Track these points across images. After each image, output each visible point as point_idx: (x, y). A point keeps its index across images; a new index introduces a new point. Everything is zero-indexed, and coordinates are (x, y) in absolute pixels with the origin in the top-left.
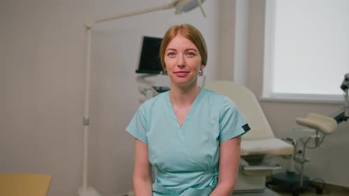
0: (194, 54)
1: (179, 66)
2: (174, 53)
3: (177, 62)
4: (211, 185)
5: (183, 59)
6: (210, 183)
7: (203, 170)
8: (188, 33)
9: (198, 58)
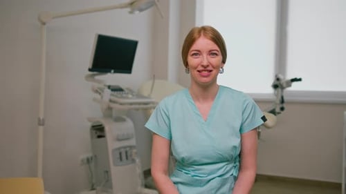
0: (216, 54)
1: (203, 66)
2: (198, 53)
3: (202, 62)
4: (234, 174)
5: (207, 59)
6: (234, 172)
7: (228, 161)
8: (210, 35)
9: (220, 58)
